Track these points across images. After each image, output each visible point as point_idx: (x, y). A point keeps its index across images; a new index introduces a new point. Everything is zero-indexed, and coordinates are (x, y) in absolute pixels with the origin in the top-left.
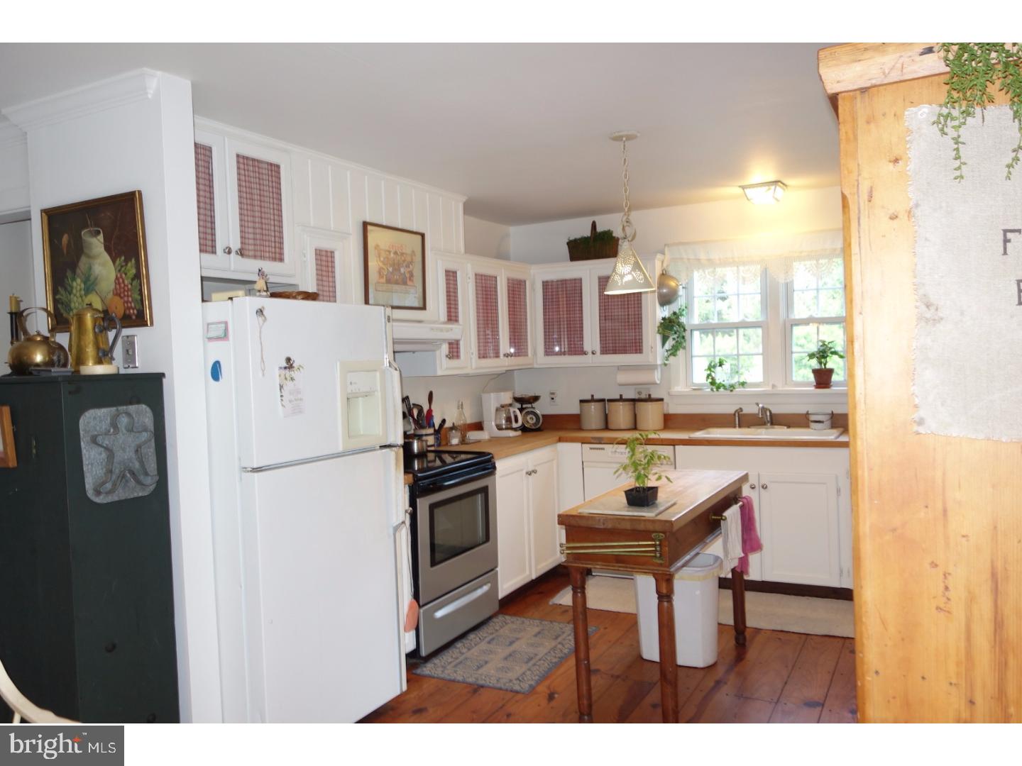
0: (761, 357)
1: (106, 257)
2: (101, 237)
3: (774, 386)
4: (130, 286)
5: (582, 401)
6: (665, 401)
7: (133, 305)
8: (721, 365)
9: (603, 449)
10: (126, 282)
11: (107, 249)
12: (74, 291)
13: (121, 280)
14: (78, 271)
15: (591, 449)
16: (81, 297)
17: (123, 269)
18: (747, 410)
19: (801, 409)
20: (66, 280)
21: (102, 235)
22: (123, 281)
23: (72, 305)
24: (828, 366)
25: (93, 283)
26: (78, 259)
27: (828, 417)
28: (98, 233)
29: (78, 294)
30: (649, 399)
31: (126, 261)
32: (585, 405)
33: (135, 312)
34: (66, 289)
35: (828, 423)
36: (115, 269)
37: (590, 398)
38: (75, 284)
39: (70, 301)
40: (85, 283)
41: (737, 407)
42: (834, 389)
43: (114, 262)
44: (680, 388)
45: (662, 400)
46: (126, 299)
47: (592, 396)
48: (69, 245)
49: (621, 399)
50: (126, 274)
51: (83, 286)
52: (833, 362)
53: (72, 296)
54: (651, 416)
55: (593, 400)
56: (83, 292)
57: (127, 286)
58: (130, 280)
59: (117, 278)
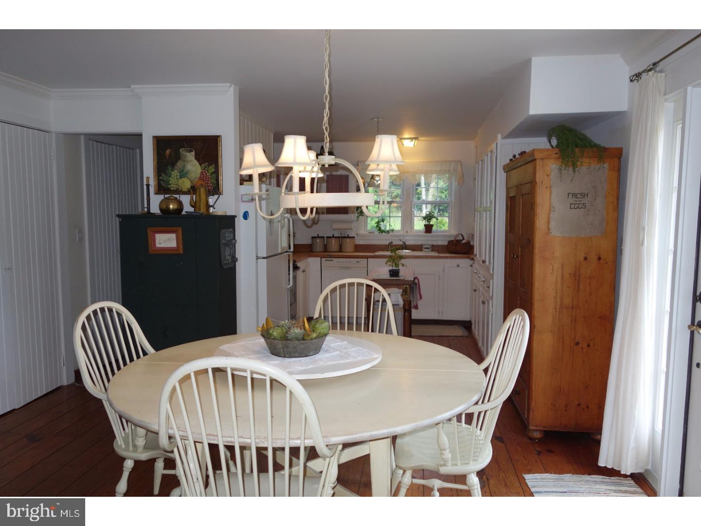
0: (400, 218)
1: (196, 162)
2: (193, 153)
3: (407, 232)
4: (210, 176)
5: (313, 238)
6: (356, 238)
7: (211, 185)
8: (383, 221)
9: (332, 260)
10: (208, 174)
11: (196, 158)
12: (173, 176)
13: (204, 173)
14: (176, 167)
15: (326, 260)
16: (177, 179)
17: (207, 168)
18: (395, 243)
19: (419, 243)
20: (167, 171)
21: (194, 152)
22: (206, 174)
23: (171, 182)
24: (431, 223)
25: (186, 173)
26: (177, 162)
27: (431, 246)
28: (192, 151)
29: (175, 178)
30: (348, 237)
31: (209, 166)
32: (315, 239)
33: (212, 188)
34: (166, 175)
35: (430, 249)
36: (201, 168)
37: (316, 236)
38: (173, 173)
39: (169, 180)
40: (180, 173)
41: (390, 241)
42: (433, 234)
43: (201, 165)
44: (362, 232)
45: (354, 237)
46: (207, 182)
47: (318, 235)
48: (170, 155)
49: (333, 237)
50: (208, 171)
51: (178, 174)
52: (433, 221)
53: (171, 178)
54: (349, 245)
55: (318, 237)
56: (178, 177)
57: (208, 176)
58: (210, 174)
59: (202, 172)
